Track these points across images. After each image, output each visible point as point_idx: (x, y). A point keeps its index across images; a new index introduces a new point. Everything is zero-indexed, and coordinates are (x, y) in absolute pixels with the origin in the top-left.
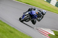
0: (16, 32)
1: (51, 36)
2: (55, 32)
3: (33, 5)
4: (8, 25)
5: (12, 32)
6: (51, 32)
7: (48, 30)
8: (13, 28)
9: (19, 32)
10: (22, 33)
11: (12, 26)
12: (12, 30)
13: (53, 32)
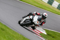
0: (8, 30)
1: (42, 35)
2: (47, 31)
5: (3, 30)
6: (43, 31)
7: (40, 29)
9: (10, 30)
12: (4, 27)
13: (45, 31)
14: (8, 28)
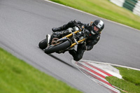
0: (29, 71)
1: (113, 81)
2: (122, 71)
3: (70, 4)
4: (10, 55)
5: (18, 72)
6: (113, 71)
7: (106, 67)
8: (22, 61)
9: (35, 70)
10: (43, 74)
11: (18, 56)
12: (19, 66)
13: (118, 71)
14: (30, 67)
